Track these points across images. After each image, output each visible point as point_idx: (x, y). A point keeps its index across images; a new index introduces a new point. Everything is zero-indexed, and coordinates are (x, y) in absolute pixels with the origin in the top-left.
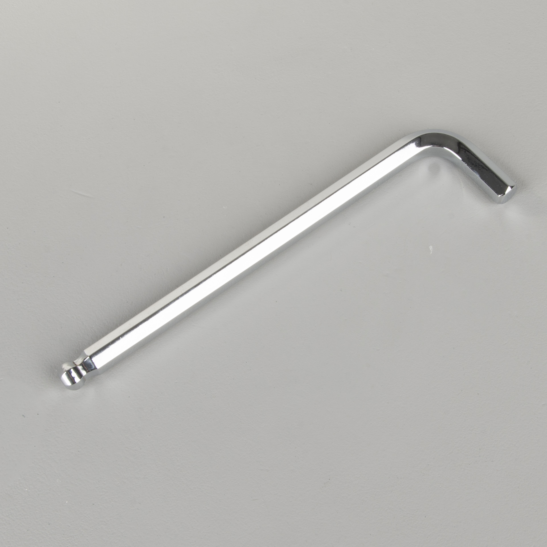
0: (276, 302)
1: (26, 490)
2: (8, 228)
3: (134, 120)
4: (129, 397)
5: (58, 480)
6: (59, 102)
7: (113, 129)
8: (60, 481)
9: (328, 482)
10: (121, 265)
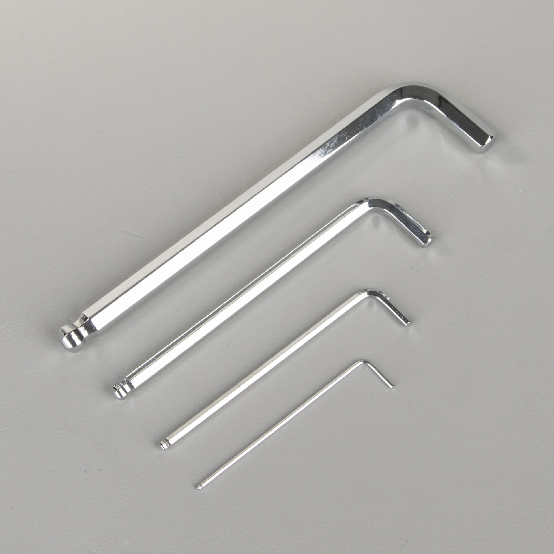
0: (341, 351)
1: (94, 551)
2: (55, 269)
3: (181, 153)
4: (195, 452)
5: (126, 541)
6: (100, 133)
7: (159, 162)
8: (129, 542)
9: (407, 544)
10: (177, 310)
